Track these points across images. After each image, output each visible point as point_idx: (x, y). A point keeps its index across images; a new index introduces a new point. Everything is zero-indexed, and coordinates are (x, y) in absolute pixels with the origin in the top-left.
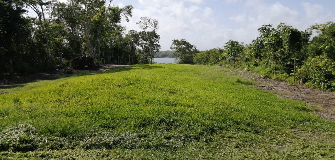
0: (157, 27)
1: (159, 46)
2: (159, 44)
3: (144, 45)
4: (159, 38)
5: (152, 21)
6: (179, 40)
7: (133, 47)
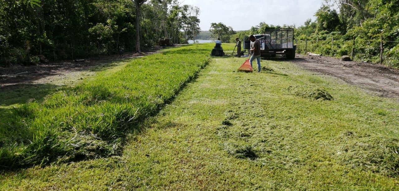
0: (199, 13)
1: (198, 28)
2: (199, 27)
3: (185, 28)
4: (199, 22)
5: (194, 8)
6: (217, 23)
7: (178, 30)
